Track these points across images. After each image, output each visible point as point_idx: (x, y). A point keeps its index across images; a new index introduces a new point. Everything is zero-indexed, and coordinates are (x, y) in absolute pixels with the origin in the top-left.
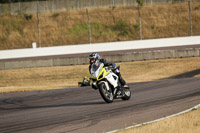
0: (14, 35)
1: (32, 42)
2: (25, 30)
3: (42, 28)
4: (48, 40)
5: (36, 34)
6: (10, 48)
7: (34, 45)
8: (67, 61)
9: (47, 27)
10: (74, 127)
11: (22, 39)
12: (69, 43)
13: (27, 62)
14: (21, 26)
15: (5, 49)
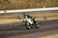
0: (38, 4)
1: (43, 6)
2: (41, 3)
3: (46, 2)
4: (48, 6)
5: (45, 4)
6: (37, 8)
7: (44, 7)
8: (53, 12)
9: (48, 2)
10: (55, 31)
11: (41, 6)
12: (54, 7)
13: (42, 12)
14: (40, 2)
15: (36, 8)
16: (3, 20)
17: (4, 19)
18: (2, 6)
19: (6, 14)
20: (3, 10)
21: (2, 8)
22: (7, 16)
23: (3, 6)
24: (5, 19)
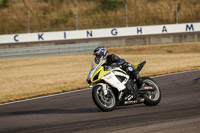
16: (183, 55)
17: (185, 52)
18: (179, 8)
19: (193, 34)
20: (181, 22)
21: (178, 14)
22: (197, 43)
23: (183, 8)
24: (188, 52)
